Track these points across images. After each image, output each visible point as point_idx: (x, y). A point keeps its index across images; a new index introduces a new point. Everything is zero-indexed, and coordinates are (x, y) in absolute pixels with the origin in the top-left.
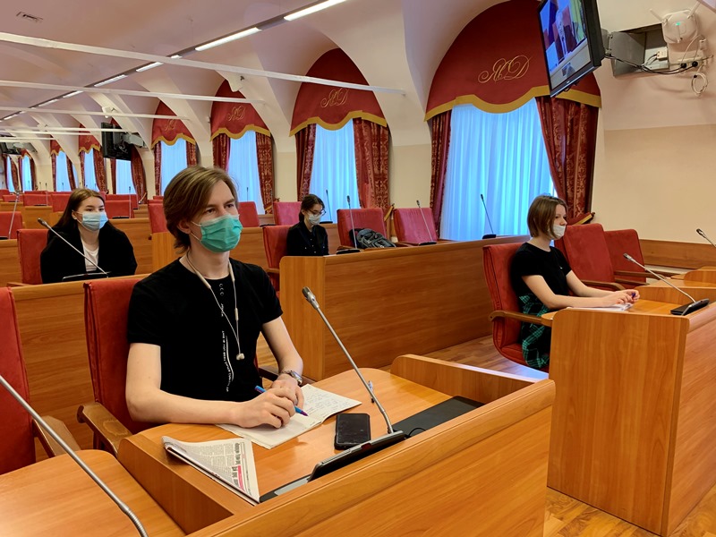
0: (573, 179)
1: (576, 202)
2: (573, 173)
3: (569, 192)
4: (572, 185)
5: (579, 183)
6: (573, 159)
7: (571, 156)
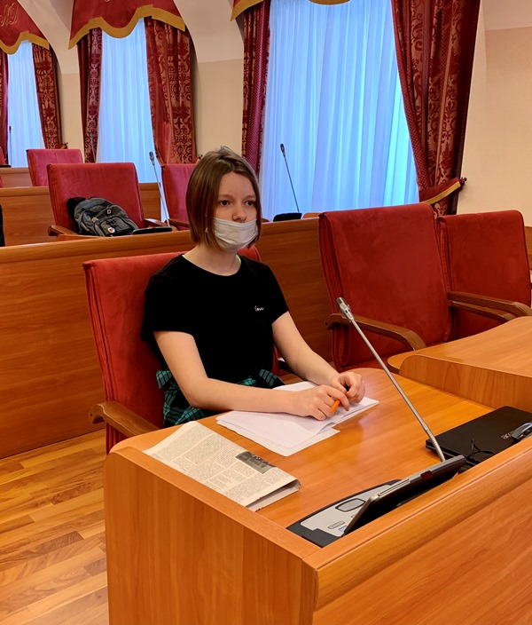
0: (438, 119)
1: (440, 159)
2: (437, 109)
3: (430, 141)
4: (436, 130)
5: (446, 127)
6: (439, 84)
7: (436, 79)
